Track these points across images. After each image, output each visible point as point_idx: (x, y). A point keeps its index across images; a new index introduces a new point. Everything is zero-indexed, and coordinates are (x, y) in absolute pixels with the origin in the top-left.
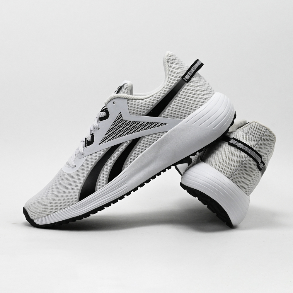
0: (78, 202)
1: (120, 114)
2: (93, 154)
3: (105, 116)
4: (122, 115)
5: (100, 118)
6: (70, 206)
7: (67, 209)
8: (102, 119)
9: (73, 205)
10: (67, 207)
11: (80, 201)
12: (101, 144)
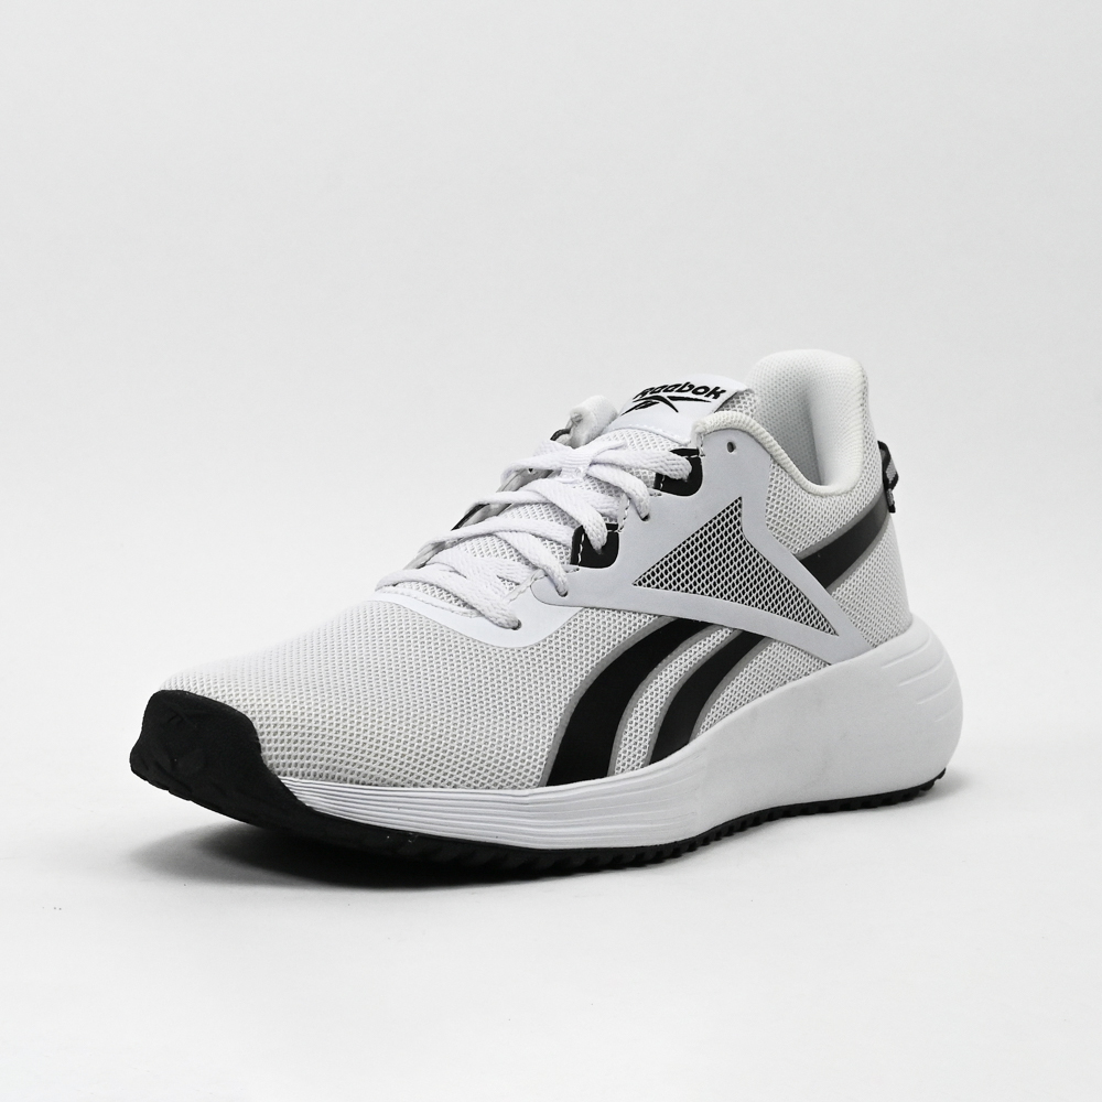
0: (540, 785)
1: (736, 501)
2: (603, 609)
3: (681, 480)
4: (744, 511)
5: (659, 476)
6: (501, 787)
7: (482, 795)
8: (664, 483)
9: (514, 787)
10: (488, 788)
11: (548, 785)
12: (640, 584)
